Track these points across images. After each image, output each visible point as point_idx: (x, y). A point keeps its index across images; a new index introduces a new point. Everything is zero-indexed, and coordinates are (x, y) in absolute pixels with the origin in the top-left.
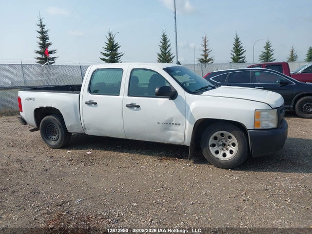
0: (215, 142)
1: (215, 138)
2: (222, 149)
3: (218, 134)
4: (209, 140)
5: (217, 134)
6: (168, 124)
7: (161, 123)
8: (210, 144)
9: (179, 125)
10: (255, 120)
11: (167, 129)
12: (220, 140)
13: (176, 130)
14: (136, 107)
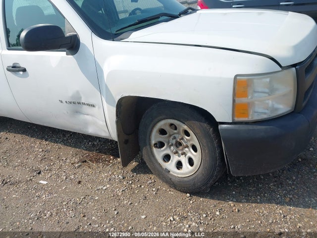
0: (162, 138)
1: (163, 132)
2: (176, 153)
3: (165, 124)
4: (150, 135)
5: (162, 124)
6: (76, 104)
7: (64, 102)
8: (153, 142)
9: (93, 106)
10: (234, 101)
11: (77, 112)
12: (170, 136)
13: (92, 115)
14: (21, 71)
